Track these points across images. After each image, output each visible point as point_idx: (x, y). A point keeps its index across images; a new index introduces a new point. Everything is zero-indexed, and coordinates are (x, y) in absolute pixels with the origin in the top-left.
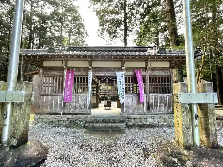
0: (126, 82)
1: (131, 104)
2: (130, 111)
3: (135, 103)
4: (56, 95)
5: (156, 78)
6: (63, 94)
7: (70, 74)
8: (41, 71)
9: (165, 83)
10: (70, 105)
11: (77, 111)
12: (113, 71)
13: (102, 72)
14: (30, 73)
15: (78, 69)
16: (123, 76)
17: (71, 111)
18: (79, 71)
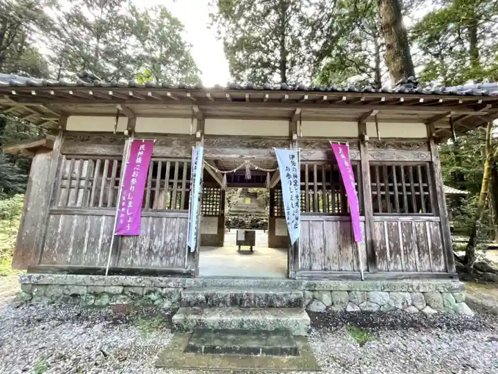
0: (303, 179)
1: (318, 243)
2: (316, 266)
3: (333, 241)
4: (98, 212)
5: (390, 168)
6: (115, 210)
7: (140, 153)
8: (57, 144)
9: (417, 185)
10: (135, 246)
11: (155, 264)
12: (264, 147)
13: (235, 150)
14: (22, 147)
15: (166, 138)
16: (295, 160)
17: (138, 263)
18: (168, 144)
